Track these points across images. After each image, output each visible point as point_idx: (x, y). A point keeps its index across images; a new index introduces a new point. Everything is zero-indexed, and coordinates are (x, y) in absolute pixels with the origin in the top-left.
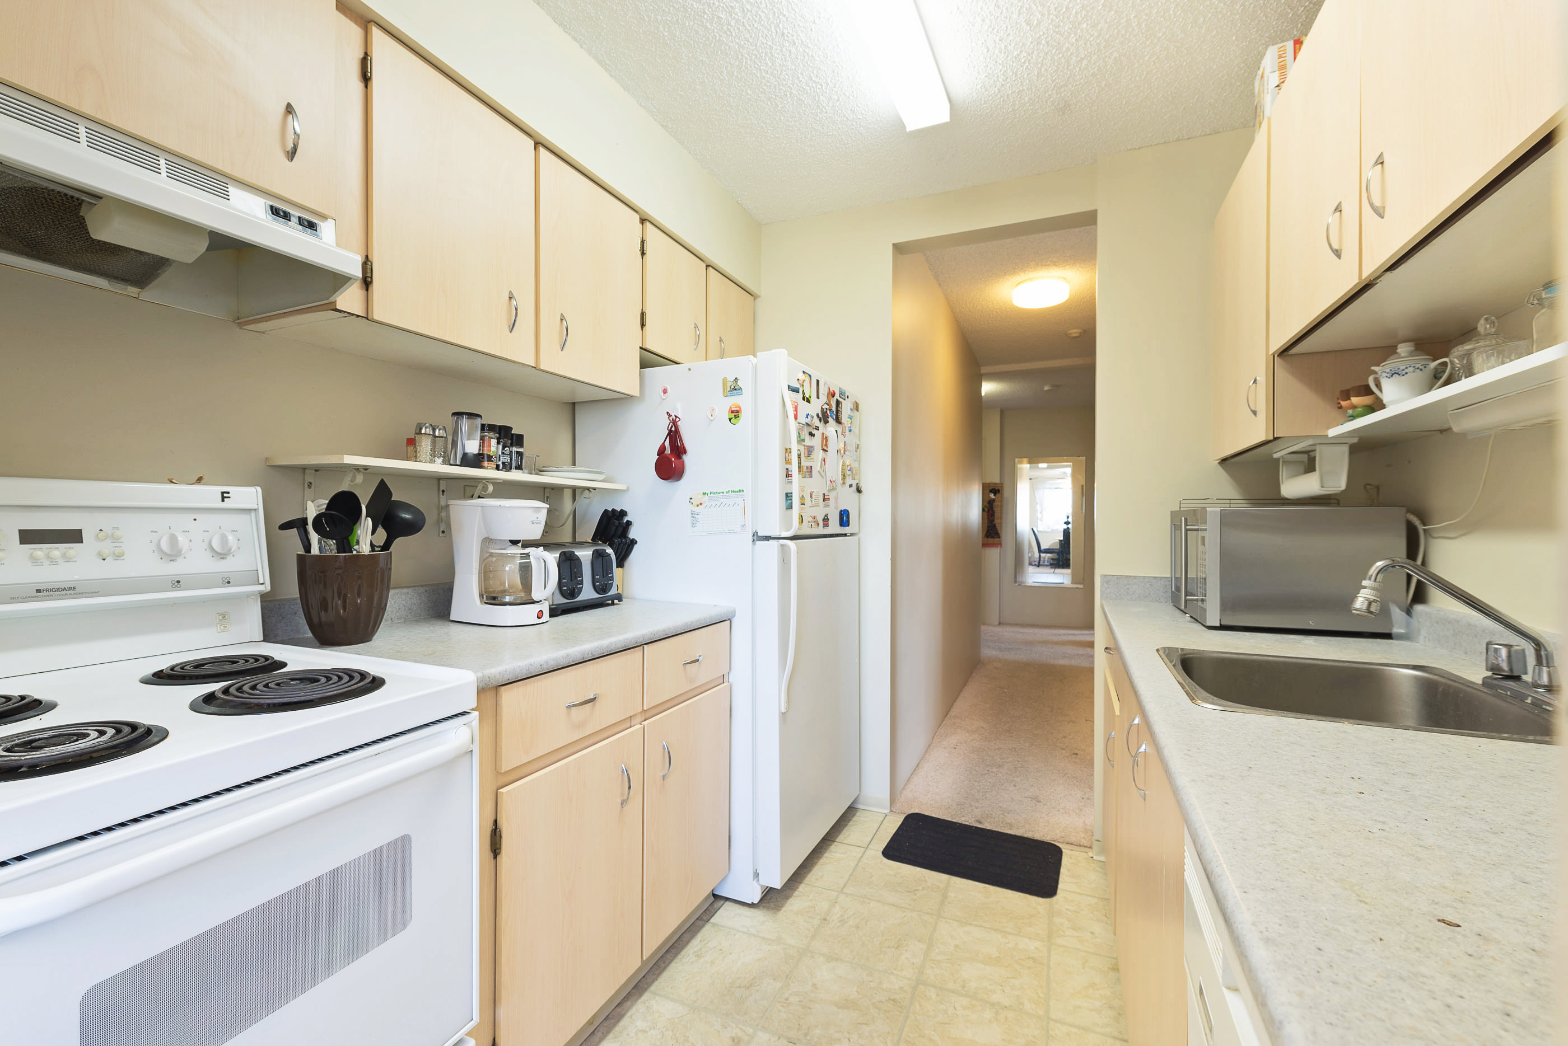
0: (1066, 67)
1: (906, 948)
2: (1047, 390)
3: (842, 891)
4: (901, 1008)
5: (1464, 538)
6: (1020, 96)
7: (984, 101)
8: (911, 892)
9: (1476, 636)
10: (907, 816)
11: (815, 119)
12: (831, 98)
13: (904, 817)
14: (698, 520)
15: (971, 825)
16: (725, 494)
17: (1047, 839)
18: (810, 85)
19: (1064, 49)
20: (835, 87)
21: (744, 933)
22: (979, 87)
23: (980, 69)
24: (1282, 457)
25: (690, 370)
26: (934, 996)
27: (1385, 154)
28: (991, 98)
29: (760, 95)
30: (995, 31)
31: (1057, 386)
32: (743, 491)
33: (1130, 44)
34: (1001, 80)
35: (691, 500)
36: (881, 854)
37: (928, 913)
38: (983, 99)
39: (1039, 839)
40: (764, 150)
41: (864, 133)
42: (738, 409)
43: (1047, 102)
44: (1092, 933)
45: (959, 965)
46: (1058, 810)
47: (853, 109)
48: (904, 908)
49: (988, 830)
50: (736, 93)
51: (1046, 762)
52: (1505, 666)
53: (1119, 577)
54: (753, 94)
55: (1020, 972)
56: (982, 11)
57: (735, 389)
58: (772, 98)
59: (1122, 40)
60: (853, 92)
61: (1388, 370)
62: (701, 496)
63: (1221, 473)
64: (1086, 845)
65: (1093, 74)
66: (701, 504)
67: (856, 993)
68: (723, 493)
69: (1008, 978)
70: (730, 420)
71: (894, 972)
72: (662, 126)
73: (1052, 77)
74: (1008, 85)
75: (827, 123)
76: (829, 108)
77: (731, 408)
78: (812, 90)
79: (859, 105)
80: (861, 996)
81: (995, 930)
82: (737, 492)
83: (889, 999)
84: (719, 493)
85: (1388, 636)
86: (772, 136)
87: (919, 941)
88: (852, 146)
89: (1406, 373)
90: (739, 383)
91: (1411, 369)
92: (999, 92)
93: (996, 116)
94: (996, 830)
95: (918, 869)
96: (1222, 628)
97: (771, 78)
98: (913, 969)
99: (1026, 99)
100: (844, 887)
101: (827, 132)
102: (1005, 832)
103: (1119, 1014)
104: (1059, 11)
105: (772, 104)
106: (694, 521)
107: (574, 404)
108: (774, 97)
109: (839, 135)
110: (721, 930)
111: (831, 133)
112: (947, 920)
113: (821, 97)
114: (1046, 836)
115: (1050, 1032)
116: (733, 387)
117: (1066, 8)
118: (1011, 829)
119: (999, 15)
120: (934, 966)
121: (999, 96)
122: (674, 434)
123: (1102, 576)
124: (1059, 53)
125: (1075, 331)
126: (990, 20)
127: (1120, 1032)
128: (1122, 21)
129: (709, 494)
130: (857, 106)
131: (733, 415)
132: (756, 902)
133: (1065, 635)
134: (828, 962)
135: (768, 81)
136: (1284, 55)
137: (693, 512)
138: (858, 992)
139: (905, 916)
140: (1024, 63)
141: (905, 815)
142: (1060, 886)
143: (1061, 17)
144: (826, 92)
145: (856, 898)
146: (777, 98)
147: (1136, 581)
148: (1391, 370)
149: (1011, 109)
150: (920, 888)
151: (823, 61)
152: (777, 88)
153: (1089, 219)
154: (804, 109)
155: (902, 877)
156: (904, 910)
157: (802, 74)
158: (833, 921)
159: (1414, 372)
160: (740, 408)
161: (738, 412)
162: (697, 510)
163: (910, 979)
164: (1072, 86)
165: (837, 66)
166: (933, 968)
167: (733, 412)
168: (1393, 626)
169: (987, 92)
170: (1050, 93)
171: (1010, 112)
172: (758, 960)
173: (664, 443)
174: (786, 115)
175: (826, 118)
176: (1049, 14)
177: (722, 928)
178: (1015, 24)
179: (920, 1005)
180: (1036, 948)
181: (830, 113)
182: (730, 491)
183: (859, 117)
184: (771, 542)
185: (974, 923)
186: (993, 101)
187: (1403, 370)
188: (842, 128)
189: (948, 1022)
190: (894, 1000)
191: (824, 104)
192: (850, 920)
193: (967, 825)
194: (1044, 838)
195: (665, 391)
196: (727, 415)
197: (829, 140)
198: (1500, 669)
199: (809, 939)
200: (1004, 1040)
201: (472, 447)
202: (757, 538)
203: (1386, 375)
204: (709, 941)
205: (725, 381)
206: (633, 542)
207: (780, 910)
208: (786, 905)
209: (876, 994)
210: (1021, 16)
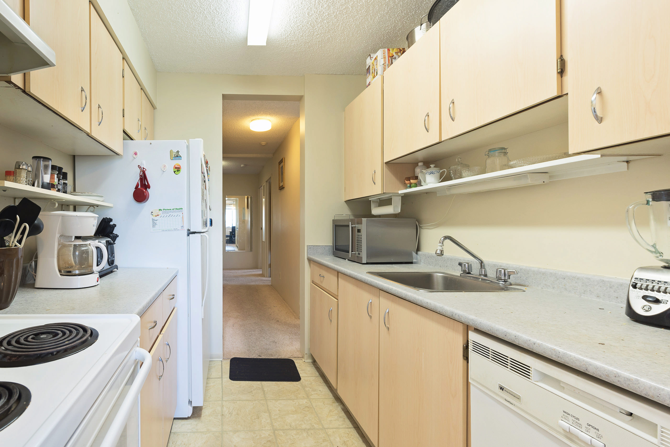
0: (312, 36)
1: (261, 417)
2: (242, 167)
3: (222, 400)
4: (274, 443)
5: (436, 228)
6: (291, 42)
7: (279, 40)
8: (250, 392)
9: (445, 261)
10: (231, 360)
11: (208, 28)
12: (220, 21)
13: (230, 361)
14: (156, 224)
15: (257, 358)
16: (172, 210)
17: (287, 357)
18: (214, 11)
19: (315, 28)
20: (224, 16)
21: (191, 432)
22: (279, 34)
23: (283, 27)
24: (372, 200)
25: (151, 144)
26: (283, 434)
27: (454, 100)
28: (281, 40)
29: (189, 9)
30: (296, 13)
31: (246, 165)
32: (182, 209)
33: (335, 33)
34: (288, 34)
35: (152, 213)
36: (229, 379)
37: (261, 400)
38: (278, 40)
39: (284, 358)
40: (177, 36)
41: (226, 40)
42: (179, 167)
43: (299, 48)
44: (320, 391)
45: (284, 418)
46: (285, 345)
47: (227, 28)
48: (251, 400)
49: (264, 359)
50: (178, 4)
51: (269, 326)
52: (467, 270)
53: (314, 246)
54: (186, 7)
55: (306, 414)
56: (295, 3)
57: (177, 156)
58: (194, 12)
59: (334, 31)
60: (230, 21)
61: (429, 172)
62: (158, 211)
63: (345, 205)
64: (301, 357)
65: (319, 42)
66: (158, 215)
67: (254, 443)
68: (171, 209)
69: (303, 417)
70: (174, 172)
71: (263, 429)
72: (131, 9)
73: (306, 38)
74: (290, 36)
75: (213, 31)
76: (217, 25)
77: (175, 166)
78: (214, 14)
79: (230, 27)
80: (256, 444)
81: (288, 399)
82: (179, 209)
83: (268, 441)
84: (169, 210)
85: (412, 263)
86: (185, 30)
87: (265, 413)
88: (218, 45)
89: (435, 173)
90: (179, 153)
91: (436, 172)
92: (285, 38)
93: (279, 48)
94: (267, 358)
95: (247, 382)
96: (367, 263)
97: (198, 3)
98: (269, 425)
99: (293, 44)
100: (222, 398)
101: (211, 35)
102: (271, 358)
103: (344, 419)
104: (320, 13)
105: (192, 15)
106: (154, 225)
107: (74, 157)
108: (195, 12)
109: (215, 38)
110: (179, 434)
111: (212, 37)
112: (270, 401)
113: (216, 19)
114: (286, 356)
115: (328, 434)
116: (176, 155)
117: (323, 13)
118: (272, 356)
119: (300, 7)
120: (276, 421)
121: (284, 40)
122: (143, 178)
123: (307, 246)
124: (312, 29)
125: (263, 143)
126: (296, 8)
127: (348, 425)
128: (337, 24)
129: (163, 210)
130: (229, 27)
131: (176, 170)
132: (190, 416)
133: (247, 272)
134: (235, 433)
135: (196, 4)
136: (385, 53)
137: (153, 220)
138: (254, 442)
139: (254, 404)
140: (299, 29)
141: (230, 359)
142: (301, 375)
143: (320, 15)
144: (219, 17)
145: (230, 401)
146: (196, 13)
147: (320, 247)
148: (430, 172)
149: (286, 47)
150: (253, 390)
151: (225, 2)
152: (198, 8)
153: (300, 99)
154: (205, 22)
155: (243, 387)
156: (251, 401)
157: (213, 5)
158: (227, 414)
159: (437, 173)
160: (180, 166)
161: (179, 168)
162: (156, 218)
163: (270, 430)
164: (310, 44)
165: (230, 7)
166: (276, 422)
167: (176, 168)
168: (413, 259)
169: (281, 37)
170: (302, 44)
171: (285, 48)
172: (205, 443)
173: (138, 182)
174: (196, 22)
175: (213, 29)
176: (317, 13)
177: (179, 433)
178: (304, 13)
179: (280, 440)
180: (306, 402)
181: (216, 27)
182: (175, 209)
183: (227, 33)
184: (196, 235)
185: (280, 399)
186: (281, 42)
187: (434, 172)
188: (218, 35)
189: (293, 443)
190: (269, 441)
191: (216, 23)
192: (233, 412)
193: (255, 358)
194: (285, 357)
195: (136, 154)
196: (172, 170)
197: (209, 39)
198: (466, 271)
199: (221, 426)
200: (315, 442)
201: (47, 178)
202: (190, 233)
203: (429, 173)
204: (176, 442)
205: (171, 152)
206: (117, 236)
207: (201, 416)
208: (202, 413)
209: (261, 441)
210: (308, 10)
